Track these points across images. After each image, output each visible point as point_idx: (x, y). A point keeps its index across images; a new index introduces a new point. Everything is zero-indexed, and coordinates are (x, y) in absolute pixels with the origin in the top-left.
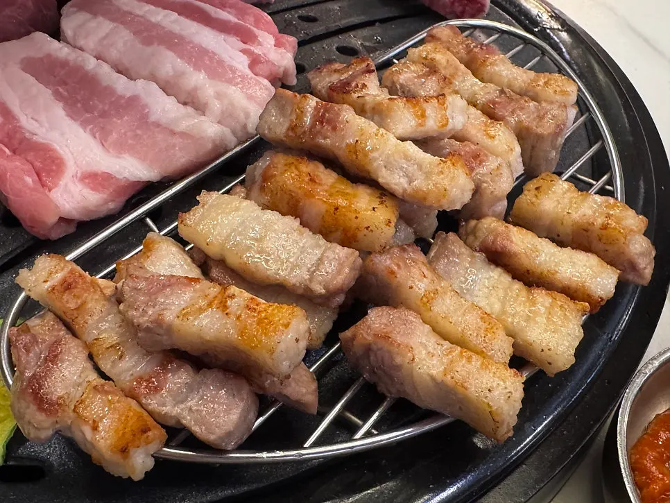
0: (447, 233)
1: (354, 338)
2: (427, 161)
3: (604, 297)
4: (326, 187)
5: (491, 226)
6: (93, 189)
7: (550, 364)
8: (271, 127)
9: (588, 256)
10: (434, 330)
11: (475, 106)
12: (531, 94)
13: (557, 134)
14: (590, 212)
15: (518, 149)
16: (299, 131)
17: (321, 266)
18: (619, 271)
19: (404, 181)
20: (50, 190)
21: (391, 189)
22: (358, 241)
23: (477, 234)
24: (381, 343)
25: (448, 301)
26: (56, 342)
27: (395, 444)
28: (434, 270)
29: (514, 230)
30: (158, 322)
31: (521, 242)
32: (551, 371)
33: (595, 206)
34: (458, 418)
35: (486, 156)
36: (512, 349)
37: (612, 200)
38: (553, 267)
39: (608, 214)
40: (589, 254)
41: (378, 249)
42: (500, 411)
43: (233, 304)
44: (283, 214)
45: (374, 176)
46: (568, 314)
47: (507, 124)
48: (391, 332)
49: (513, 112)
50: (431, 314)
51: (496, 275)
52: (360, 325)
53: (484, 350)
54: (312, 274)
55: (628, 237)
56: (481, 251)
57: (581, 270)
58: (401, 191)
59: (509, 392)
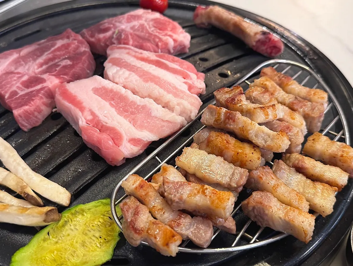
0: (278, 160)
1: (248, 203)
2: (272, 134)
3: (343, 185)
4: (233, 145)
5: (296, 156)
6: (134, 146)
7: (323, 212)
8: (207, 120)
9: (336, 168)
10: (278, 200)
11: (285, 105)
12: (308, 98)
13: (320, 116)
14: (335, 150)
15: (304, 123)
16: (219, 122)
17: (234, 176)
18: (348, 174)
19: (263, 142)
20: (119, 147)
21: (258, 144)
22: (246, 166)
23: (291, 160)
24: (259, 205)
25: (283, 188)
26: (137, 207)
27: (266, 245)
28: (276, 176)
29: (306, 158)
30: (181, 199)
31: (309, 163)
32: (324, 215)
33: (338, 147)
34: (290, 234)
35: (292, 127)
36: (309, 207)
37: (344, 144)
38: (322, 173)
39: (343, 150)
40: (336, 167)
41: (254, 168)
42: (307, 230)
43: (207, 192)
44: (217, 156)
45: (250, 139)
46: (329, 192)
47: (299, 112)
48: (262, 201)
49: (301, 107)
50: (277, 193)
51: (300, 177)
52: (250, 198)
53: (299, 207)
54: (231, 179)
55: (351, 160)
56: (293, 167)
57: (333, 174)
58: (262, 146)
59: (310, 223)
